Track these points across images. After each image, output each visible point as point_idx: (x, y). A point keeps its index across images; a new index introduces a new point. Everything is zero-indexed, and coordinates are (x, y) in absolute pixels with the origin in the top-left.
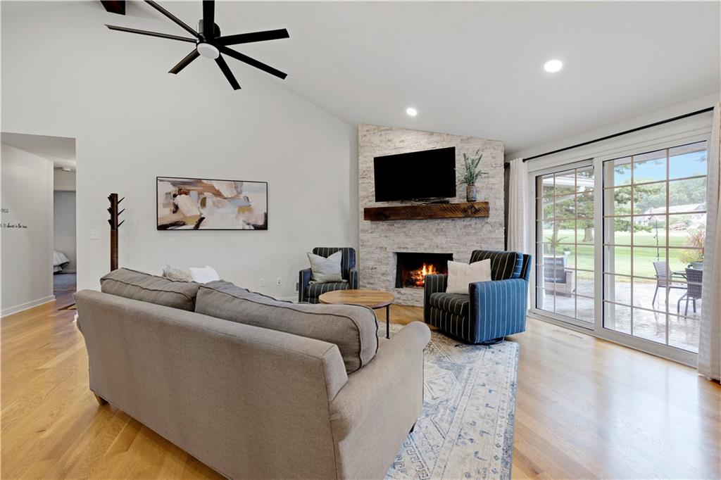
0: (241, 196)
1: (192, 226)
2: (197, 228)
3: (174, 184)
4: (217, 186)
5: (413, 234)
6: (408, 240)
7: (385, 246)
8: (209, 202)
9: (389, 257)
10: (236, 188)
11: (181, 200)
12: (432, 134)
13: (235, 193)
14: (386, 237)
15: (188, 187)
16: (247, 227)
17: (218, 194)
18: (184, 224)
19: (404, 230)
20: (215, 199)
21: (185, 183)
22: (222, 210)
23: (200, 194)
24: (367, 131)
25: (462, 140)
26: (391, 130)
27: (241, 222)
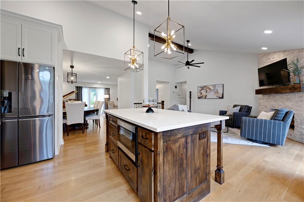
0: (216, 89)
1: (204, 98)
2: (205, 98)
3: (201, 88)
4: (210, 87)
5: (277, 100)
6: (275, 103)
7: (267, 106)
8: (208, 91)
9: (268, 111)
10: (214, 87)
11: (202, 91)
12: (285, 51)
13: (214, 88)
14: (267, 101)
15: (204, 88)
16: (217, 98)
17: (210, 89)
18: (203, 97)
19: (274, 98)
20: (209, 90)
21: (203, 87)
22: (211, 93)
23: (206, 89)
24: (261, 57)
25: (299, 51)
26: (269, 54)
27: (215, 97)
